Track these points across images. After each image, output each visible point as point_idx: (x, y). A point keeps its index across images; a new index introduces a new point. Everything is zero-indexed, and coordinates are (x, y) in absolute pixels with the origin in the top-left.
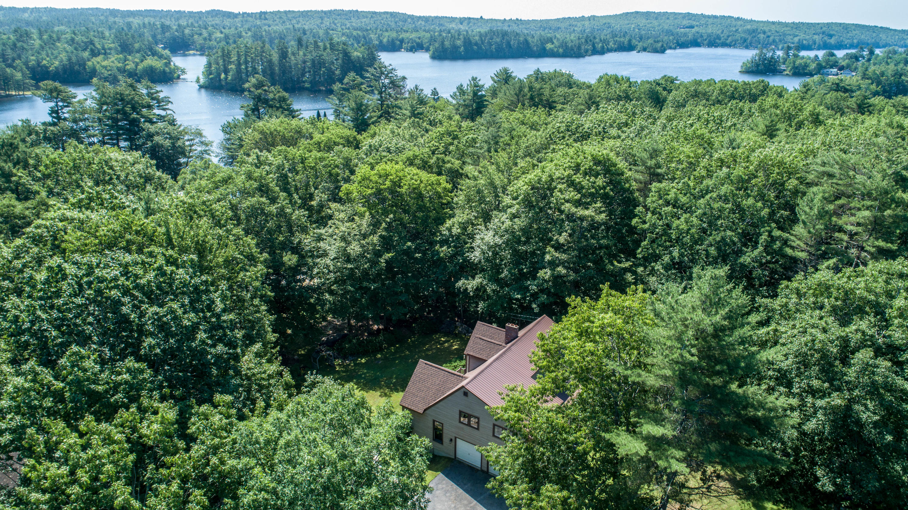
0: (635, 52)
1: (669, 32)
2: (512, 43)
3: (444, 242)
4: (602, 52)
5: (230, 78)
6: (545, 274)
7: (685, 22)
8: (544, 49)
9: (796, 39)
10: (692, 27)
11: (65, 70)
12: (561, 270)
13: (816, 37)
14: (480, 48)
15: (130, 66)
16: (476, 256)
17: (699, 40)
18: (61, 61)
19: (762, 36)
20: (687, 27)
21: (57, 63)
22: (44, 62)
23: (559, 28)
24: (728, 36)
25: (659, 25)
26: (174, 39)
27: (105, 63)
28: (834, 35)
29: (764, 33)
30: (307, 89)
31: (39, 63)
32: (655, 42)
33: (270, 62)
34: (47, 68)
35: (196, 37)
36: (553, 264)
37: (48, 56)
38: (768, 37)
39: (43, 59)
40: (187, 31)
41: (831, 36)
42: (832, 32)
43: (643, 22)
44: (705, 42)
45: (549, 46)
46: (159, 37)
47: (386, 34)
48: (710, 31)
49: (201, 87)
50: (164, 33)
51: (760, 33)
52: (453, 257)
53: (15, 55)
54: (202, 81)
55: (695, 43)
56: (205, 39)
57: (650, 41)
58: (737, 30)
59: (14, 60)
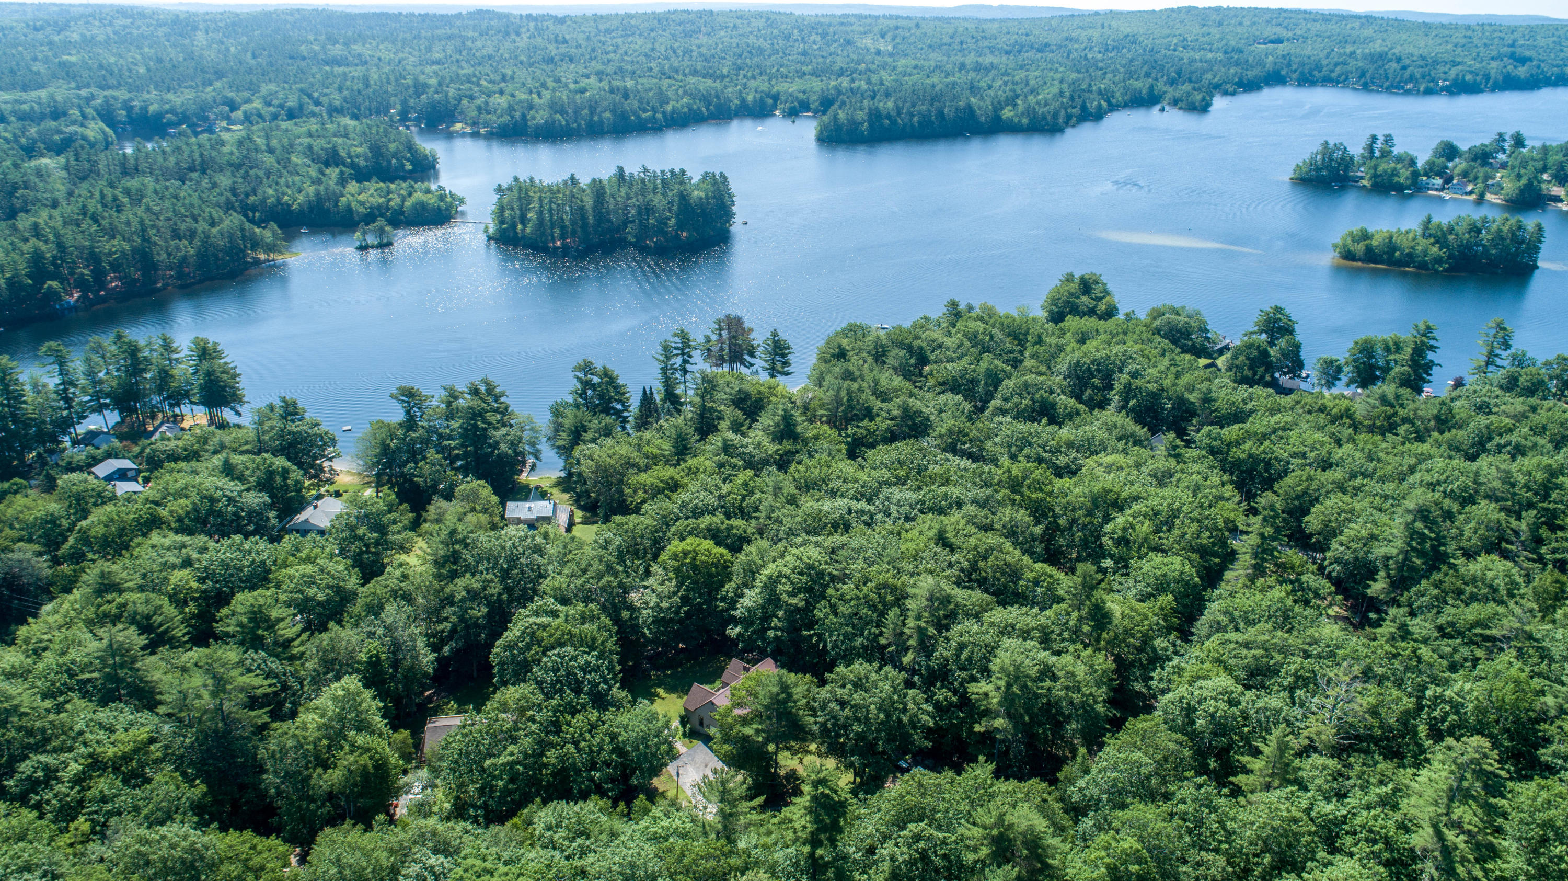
0: (1157, 108)
1: (1233, 55)
2: (946, 110)
3: (723, 599)
4: (1098, 116)
5: (528, 230)
6: (771, 633)
7: (1271, 31)
8: (998, 118)
9: (1453, 73)
10: (1279, 41)
11: (311, 209)
12: (779, 633)
13: (1494, 64)
14: (893, 122)
15: (395, 202)
16: (737, 613)
17: (1283, 73)
18: (308, 196)
19: (1394, 65)
20: (1272, 42)
21: (301, 198)
22: (286, 198)
23: (1047, 45)
24: (1336, 65)
25: (1221, 39)
26: (433, 105)
27: (362, 197)
28: (1530, 59)
29: (1399, 60)
30: (631, 244)
31: (279, 200)
32: (1194, 89)
33: (582, 208)
34: (289, 205)
35: (465, 102)
36: (776, 628)
37: (288, 187)
38: (1404, 68)
39: (284, 194)
40: (452, 92)
41: (1523, 61)
42: (1528, 53)
43: (1193, 31)
44: (1294, 76)
45: (1007, 113)
46: (412, 102)
47: (753, 84)
48: (1308, 51)
49: (490, 238)
50: (419, 96)
51: (1390, 60)
52: (727, 610)
53: (248, 189)
54: (491, 230)
55: (1275, 79)
56: (479, 108)
57: (1187, 87)
58: (1353, 53)
59: (247, 195)
